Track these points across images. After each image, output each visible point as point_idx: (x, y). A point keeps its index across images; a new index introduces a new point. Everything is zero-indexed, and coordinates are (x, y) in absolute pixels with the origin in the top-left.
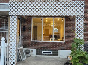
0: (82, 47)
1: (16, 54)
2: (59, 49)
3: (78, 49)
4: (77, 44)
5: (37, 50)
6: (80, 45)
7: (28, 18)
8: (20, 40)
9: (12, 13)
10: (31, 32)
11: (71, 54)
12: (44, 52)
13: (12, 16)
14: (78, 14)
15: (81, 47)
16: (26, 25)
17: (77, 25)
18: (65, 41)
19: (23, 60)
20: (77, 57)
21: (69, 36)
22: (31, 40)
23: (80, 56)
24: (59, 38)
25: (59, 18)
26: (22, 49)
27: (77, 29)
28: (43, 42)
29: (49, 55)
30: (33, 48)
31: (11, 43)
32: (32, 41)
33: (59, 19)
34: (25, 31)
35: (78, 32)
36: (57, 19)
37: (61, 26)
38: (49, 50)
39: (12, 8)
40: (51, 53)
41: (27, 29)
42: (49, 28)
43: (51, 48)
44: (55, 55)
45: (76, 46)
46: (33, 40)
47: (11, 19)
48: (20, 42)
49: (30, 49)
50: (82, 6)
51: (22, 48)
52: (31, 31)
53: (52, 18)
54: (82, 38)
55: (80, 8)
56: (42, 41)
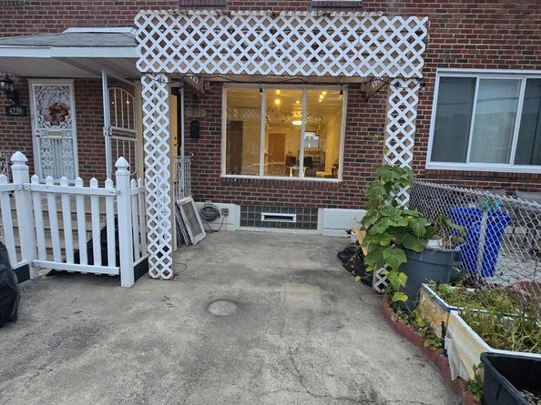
0: (402, 198)
1: (170, 218)
2: (321, 206)
3: (388, 203)
4: (388, 186)
5: (243, 209)
6: (397, 190)
7: (208, 87)
8: (182, 170)
9: (150, 66)
10: (220, 142)
11: (366, 218)
12: (266, 217)
13: (150, 76)
14: (401, 70)
15: (400, 198)
16: (202, 114)
17: (395, 114)
18: (344, 178)
19: (195, 240)
20: (383, 229)
21: (358, 161)
22: (220, 172)
23: (395, 225)
24: (322, 168)
25: (324, 93)
26: (191, 203)
27: (394, 128)
28: (265, 180)
29: (284, 226)
30: (229, 202)
31: (151, 180)
32: (224, 175)
33: (323, 95)
34: (198, 137)
35: (393, 143)
36: (317, 97)
37: (331, 123)
38: (285, 210)
39: (149, 44)
40: (291, 218)
41: (206, 132)
42: (283, 132)
43: (292, 200)
44: (306, 226)
45: (385, 193)
46: (227, 173)
47: (147, 87)
48: (182, 180)
49: (220, 206)
50: (418, 40)
51: (189, 199)
52: (220, 138)
53: (301, 91)
54: (405, 164)
55: (410, 47)
56: (262, 176)
